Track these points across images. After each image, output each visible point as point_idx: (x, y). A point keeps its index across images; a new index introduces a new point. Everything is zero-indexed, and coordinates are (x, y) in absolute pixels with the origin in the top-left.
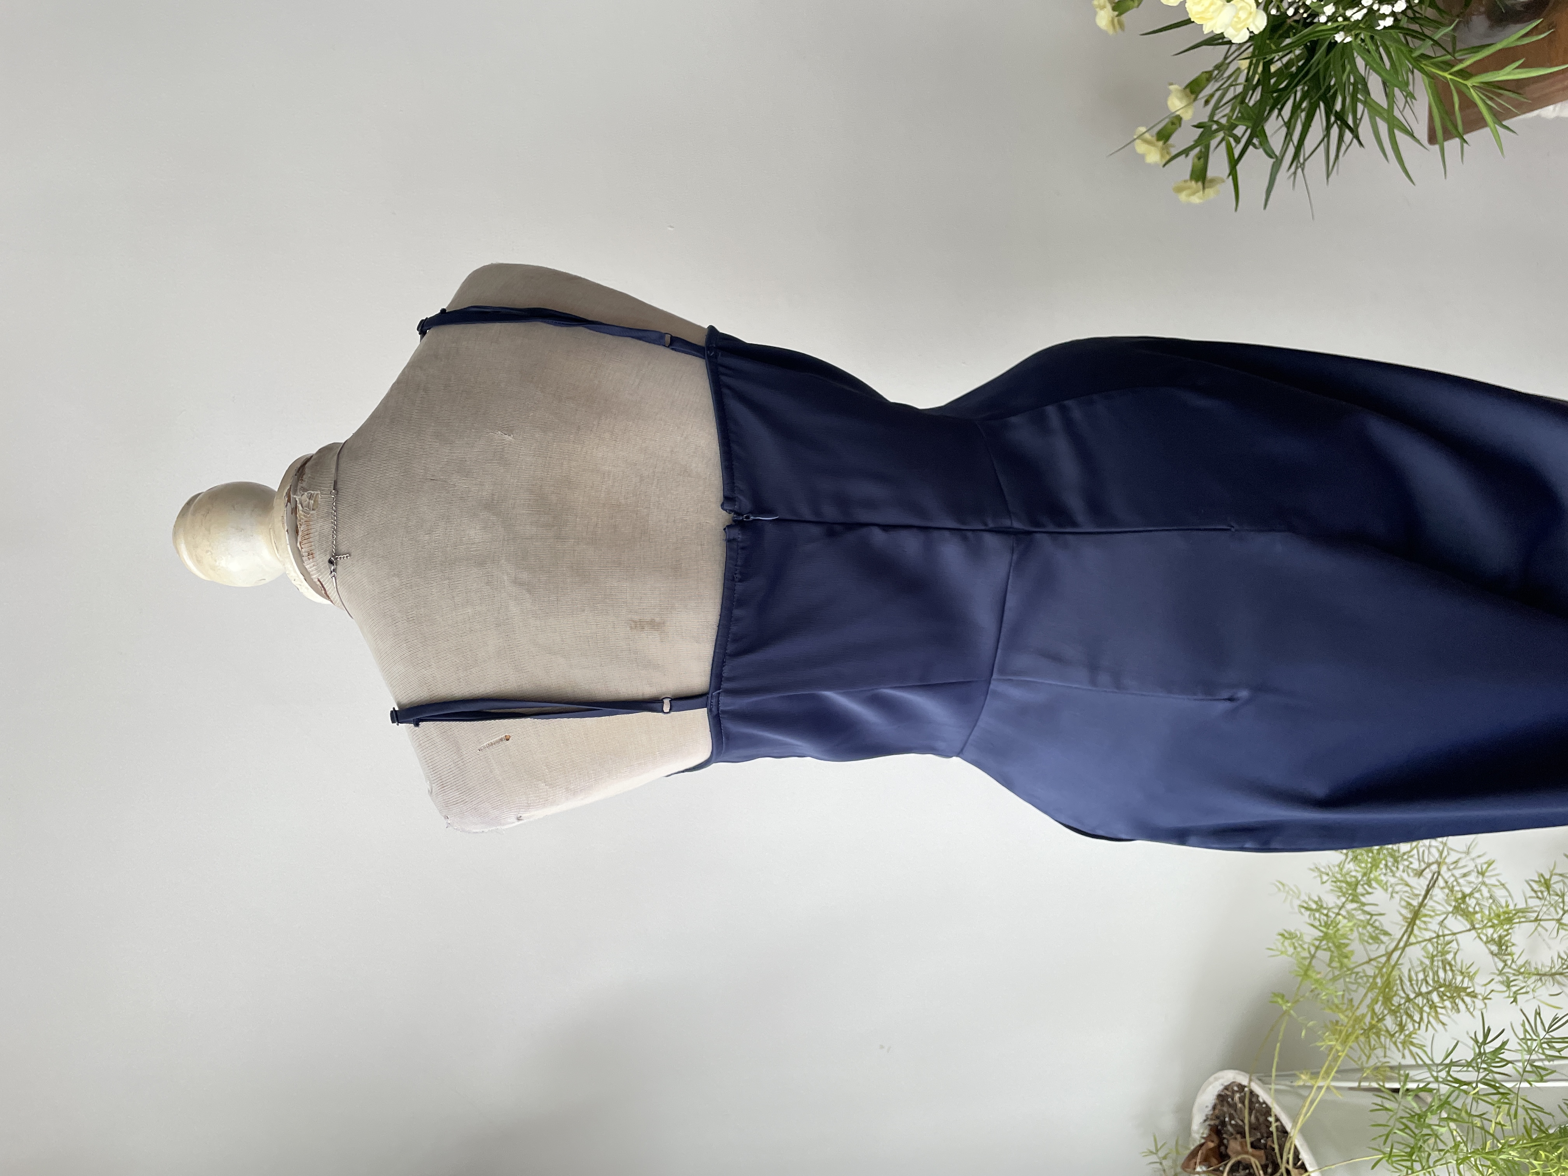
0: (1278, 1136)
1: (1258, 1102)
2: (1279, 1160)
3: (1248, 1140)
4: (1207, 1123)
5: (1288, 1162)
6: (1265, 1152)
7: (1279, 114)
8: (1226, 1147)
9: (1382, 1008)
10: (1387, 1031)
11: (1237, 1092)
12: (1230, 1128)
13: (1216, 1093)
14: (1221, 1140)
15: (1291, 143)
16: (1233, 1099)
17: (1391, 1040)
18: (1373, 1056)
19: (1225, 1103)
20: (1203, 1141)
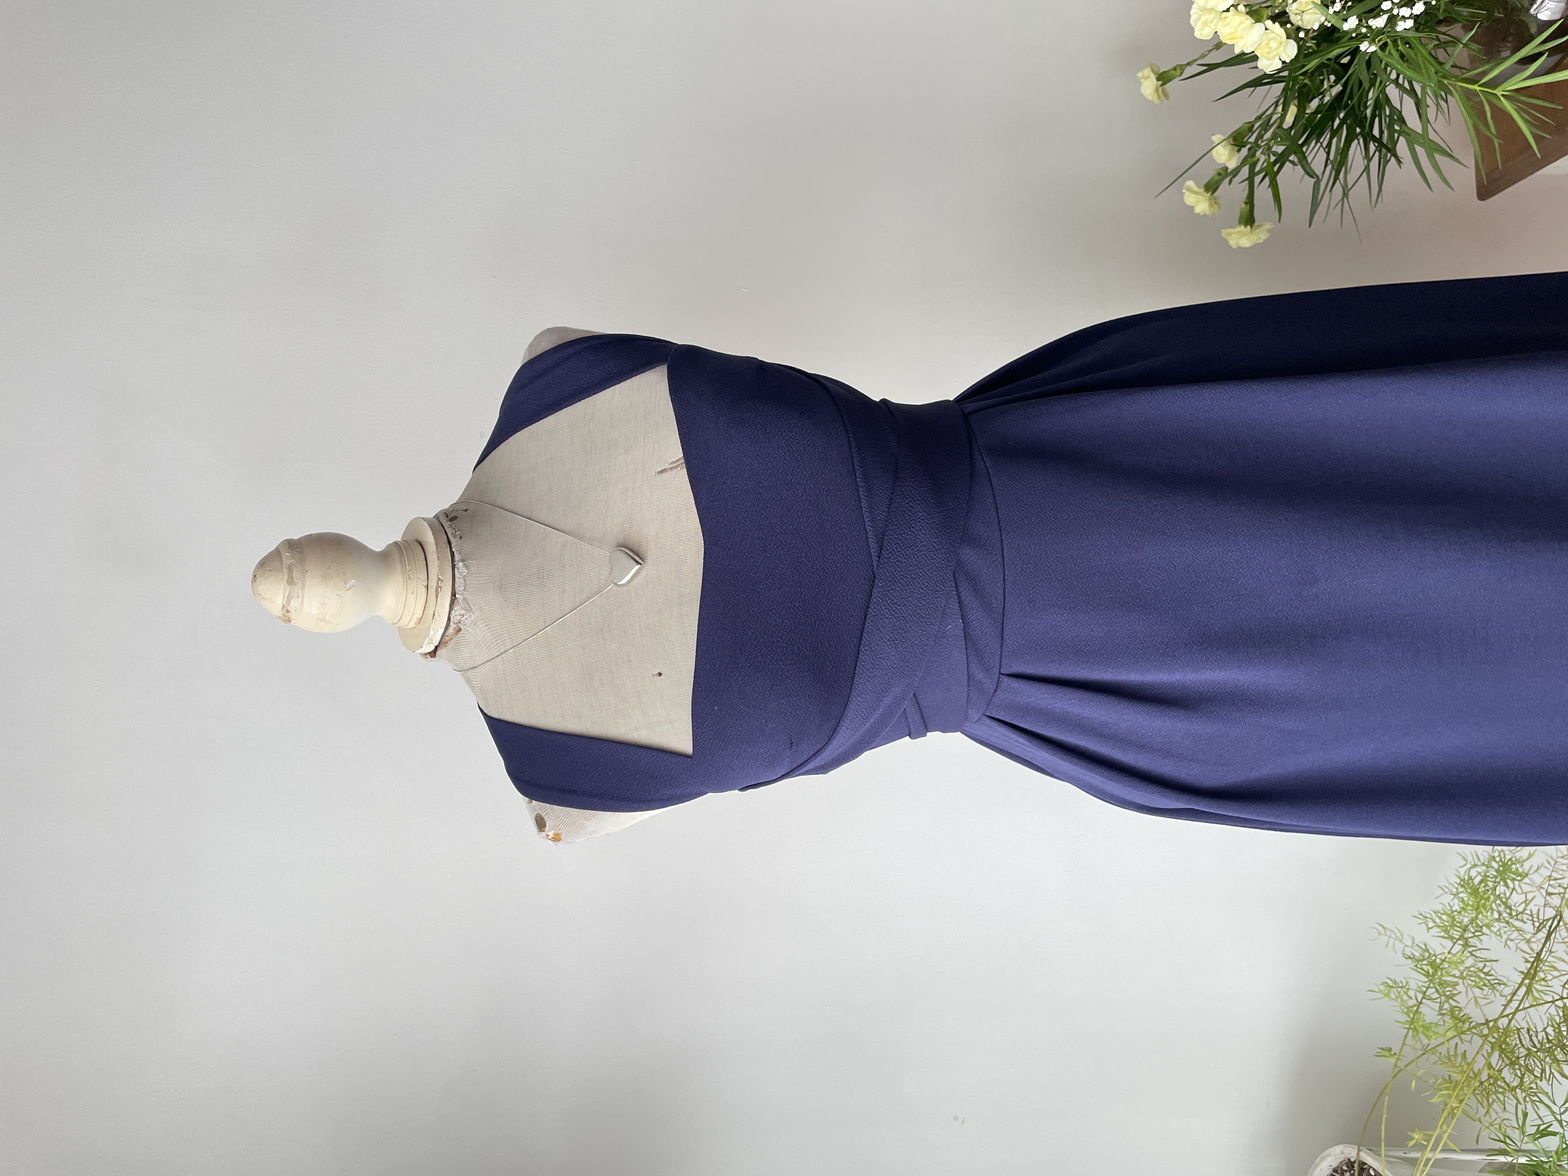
11: (1346, 1171)
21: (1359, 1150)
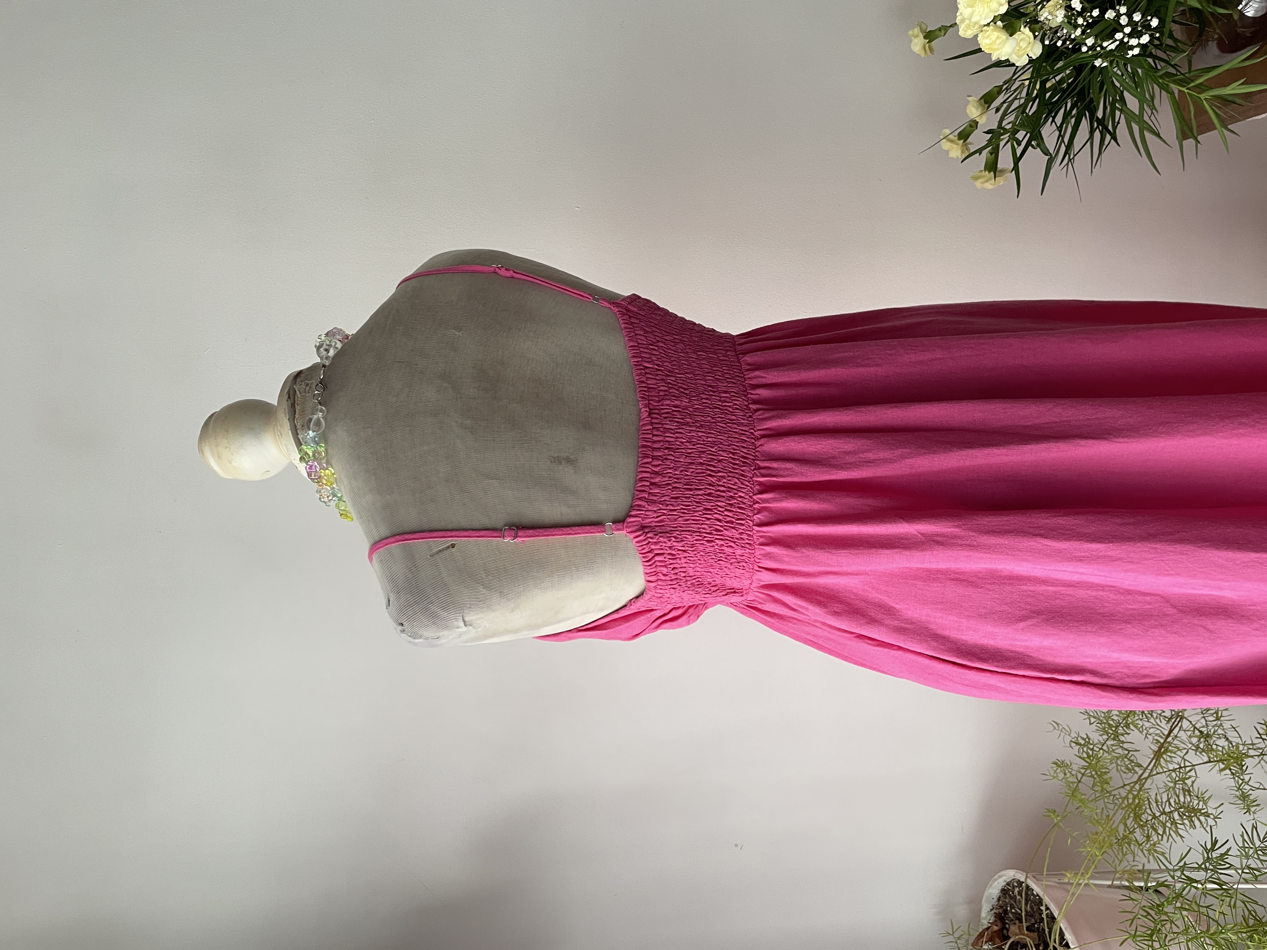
0: (1047, 921)
1: (1033, 894)
2: (1049, 940)
3: (1025, 925)
4: (993, 912)
5: (1055, 942)
6: (1038, 934)
7: (1053, 121)
8: (1008, 930)
9: (1133, 823)
10: (1136, 840)
11: (1017, 887)
12: (1010, 915)
13: (1000, 888)
14: (1004, 924)
15: (1063, 144)
16: (1013, 893)
17: (1139, 848)
18: (1124, 859)
19: (1007, 896)
20: (990, 925)
21: (1027, 877)
